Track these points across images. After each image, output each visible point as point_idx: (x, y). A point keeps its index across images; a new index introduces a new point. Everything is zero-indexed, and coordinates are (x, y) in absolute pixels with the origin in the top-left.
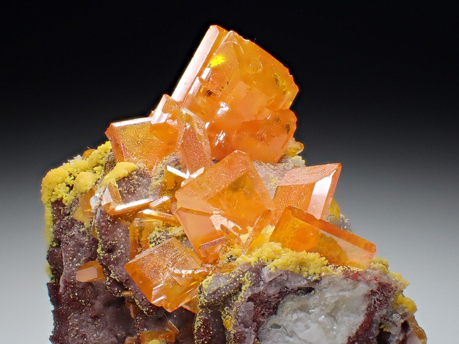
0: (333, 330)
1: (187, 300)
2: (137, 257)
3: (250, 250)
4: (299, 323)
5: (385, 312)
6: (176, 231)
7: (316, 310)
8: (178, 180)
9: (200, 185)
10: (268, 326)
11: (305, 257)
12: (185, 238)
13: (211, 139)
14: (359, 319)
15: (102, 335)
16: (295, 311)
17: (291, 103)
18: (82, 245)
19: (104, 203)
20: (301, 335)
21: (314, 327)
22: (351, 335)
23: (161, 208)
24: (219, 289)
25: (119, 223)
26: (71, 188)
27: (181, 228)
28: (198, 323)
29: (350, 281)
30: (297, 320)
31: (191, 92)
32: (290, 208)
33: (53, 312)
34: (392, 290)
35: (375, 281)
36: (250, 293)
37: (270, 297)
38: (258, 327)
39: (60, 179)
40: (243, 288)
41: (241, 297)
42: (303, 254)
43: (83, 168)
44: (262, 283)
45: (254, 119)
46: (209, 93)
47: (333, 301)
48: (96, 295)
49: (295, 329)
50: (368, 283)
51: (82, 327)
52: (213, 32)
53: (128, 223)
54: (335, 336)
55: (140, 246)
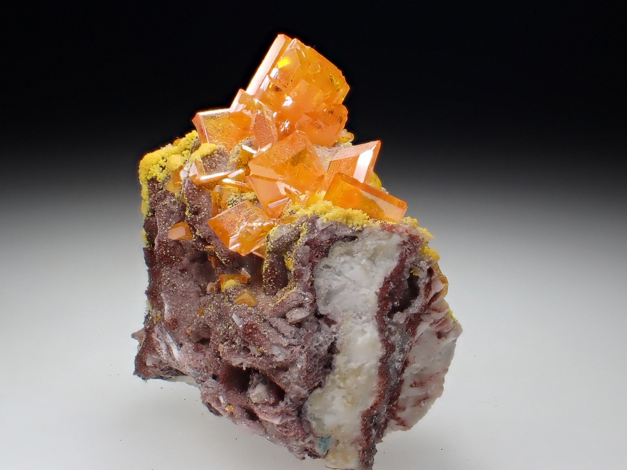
0: (373, 272)
1: (257, 247)
2: (218, 215)
3: (307, 206)
4: (345, 265)
5: (414, 259)
6: (250, 195)
7: (359, 254)
8: (250, 156)
9: (268, 157)
10: (321, 267)
11: (351, 213)
12: (256, 202)
13: (278, 126)
14: (392, 264)
15: (188, 285)
16: (342, 255)
17: (343, 99)
18: (173, 213)
19: (191, 175)
20: (346, 275)
21: (357, 268)
22: (387, 276)
23: (238, 178)
24: (282, 236)
25: (203, 190)
26: (164, 168)
27: (253, 193)
28: (266, 266)
29: (386, 232)
30: (344, 262)
31: (262, 87)
32: (340, 174)
33: (148, 271)
34: (420, 240)
35: (406, 234)
36: (307, 239)
37: (322, 242)
38: (313, 267)
39: (154, 161)
40: (301, 235)
41: (300, 242)
42: (350, 211)
43: (173, 152)
44: (316, 231)
45: (313, 111)
46: (277, 89)
47: (373, 247)
48: (184, 252)
49: (342, 269)
50: (400, 234)
51: (173, 278)
52: (280, 40)
53: (210, 191)
54: (374, 277)
55: (220, 207)
